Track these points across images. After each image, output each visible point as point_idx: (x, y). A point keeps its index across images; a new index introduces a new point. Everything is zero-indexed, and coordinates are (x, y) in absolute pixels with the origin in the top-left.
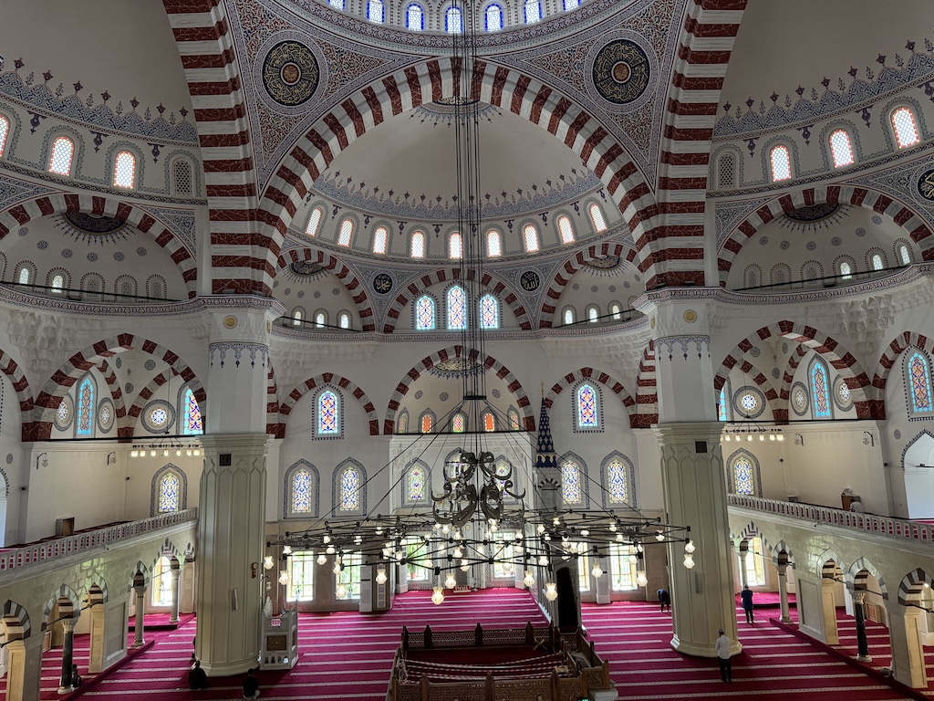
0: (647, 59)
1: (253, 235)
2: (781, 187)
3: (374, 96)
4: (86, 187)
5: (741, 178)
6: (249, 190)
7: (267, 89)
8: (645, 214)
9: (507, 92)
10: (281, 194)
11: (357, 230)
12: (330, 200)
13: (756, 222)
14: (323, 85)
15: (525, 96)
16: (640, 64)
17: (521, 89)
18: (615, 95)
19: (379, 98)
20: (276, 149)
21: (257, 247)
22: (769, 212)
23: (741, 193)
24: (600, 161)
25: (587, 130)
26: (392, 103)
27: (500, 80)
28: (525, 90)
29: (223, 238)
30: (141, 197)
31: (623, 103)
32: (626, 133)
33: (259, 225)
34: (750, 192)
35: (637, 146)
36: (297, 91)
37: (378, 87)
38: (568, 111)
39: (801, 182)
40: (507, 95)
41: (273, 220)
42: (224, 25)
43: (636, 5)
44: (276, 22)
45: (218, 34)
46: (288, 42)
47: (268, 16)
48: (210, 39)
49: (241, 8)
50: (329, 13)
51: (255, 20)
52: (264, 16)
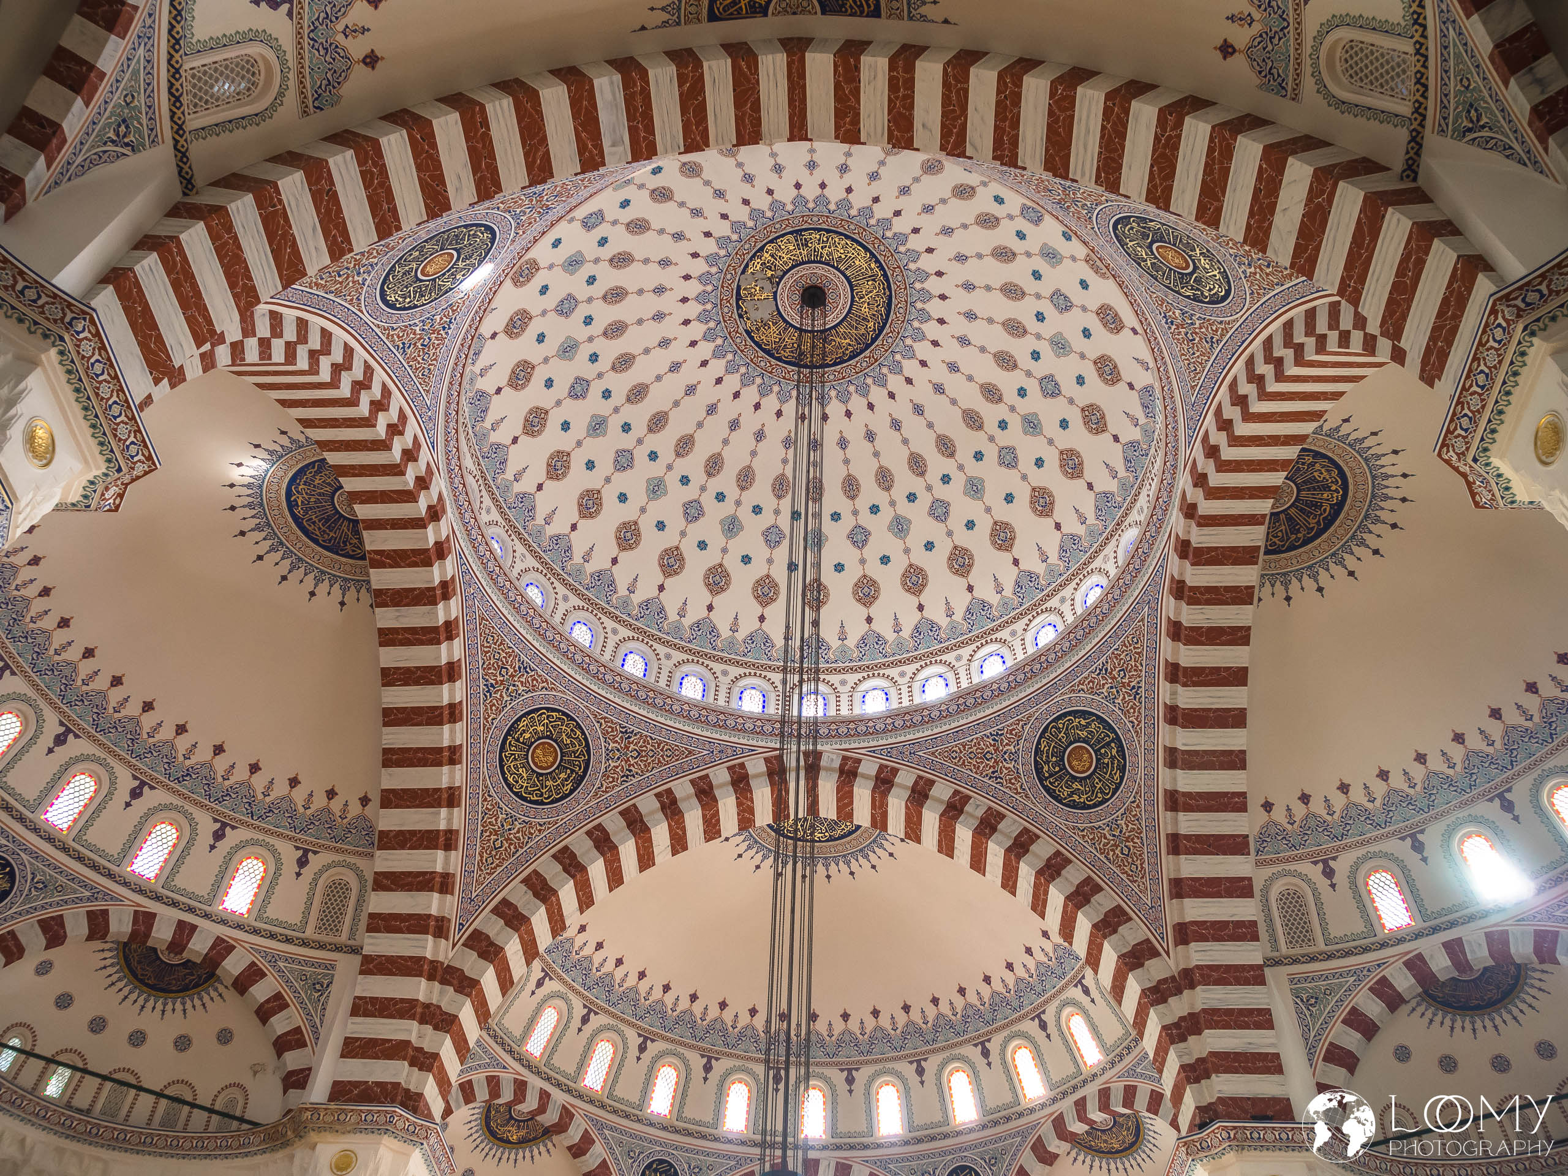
0: (1117, 734)
1: (427, 1006)
2: (1400, 941)
3: (674, 801)
4: (174, 904)
5: (1324, 929)
6: (439, 927)
7: (503, 773)
8: (1156, 994)
9: (896, 801)
10: (492, 944)
11: (621, 1066)
12: (578, 993)
13: (1373, 1008)
14: (594, 778)
15: (925, 806)
16: (1108, 744)
17: (919, 794)
18: (1076, 797)
19: (682, 805)
20: (499, 869)
21: (429, 1028)
22: (1391, 986)
23: (1330, 957)
24: (1065, 906)
25: (1036, 856)
26: (704, 816)
27: (884, 782)
28: (926, 797)
29: (373, 1005)
30: (256, 932)
31: (1090, 807)
32: (1102, 857)
33: (441, 993)
34: (1348, 953)
35: (1124, 877)
36: (549, 783)
37: (683, 789)
38: (999, 827)
39: (1435, 930)
40: (896, 806)
41: (467, 986)
42: (456, 669)
43: (1088, 658)
44: (535, 679)
45: (445, 678)
46: (548, 709)
47: (525, 668)
48: (432, 683)
49: (487, 652)
50: (618, 679)
51: (504, 671)
52: (520, 668)
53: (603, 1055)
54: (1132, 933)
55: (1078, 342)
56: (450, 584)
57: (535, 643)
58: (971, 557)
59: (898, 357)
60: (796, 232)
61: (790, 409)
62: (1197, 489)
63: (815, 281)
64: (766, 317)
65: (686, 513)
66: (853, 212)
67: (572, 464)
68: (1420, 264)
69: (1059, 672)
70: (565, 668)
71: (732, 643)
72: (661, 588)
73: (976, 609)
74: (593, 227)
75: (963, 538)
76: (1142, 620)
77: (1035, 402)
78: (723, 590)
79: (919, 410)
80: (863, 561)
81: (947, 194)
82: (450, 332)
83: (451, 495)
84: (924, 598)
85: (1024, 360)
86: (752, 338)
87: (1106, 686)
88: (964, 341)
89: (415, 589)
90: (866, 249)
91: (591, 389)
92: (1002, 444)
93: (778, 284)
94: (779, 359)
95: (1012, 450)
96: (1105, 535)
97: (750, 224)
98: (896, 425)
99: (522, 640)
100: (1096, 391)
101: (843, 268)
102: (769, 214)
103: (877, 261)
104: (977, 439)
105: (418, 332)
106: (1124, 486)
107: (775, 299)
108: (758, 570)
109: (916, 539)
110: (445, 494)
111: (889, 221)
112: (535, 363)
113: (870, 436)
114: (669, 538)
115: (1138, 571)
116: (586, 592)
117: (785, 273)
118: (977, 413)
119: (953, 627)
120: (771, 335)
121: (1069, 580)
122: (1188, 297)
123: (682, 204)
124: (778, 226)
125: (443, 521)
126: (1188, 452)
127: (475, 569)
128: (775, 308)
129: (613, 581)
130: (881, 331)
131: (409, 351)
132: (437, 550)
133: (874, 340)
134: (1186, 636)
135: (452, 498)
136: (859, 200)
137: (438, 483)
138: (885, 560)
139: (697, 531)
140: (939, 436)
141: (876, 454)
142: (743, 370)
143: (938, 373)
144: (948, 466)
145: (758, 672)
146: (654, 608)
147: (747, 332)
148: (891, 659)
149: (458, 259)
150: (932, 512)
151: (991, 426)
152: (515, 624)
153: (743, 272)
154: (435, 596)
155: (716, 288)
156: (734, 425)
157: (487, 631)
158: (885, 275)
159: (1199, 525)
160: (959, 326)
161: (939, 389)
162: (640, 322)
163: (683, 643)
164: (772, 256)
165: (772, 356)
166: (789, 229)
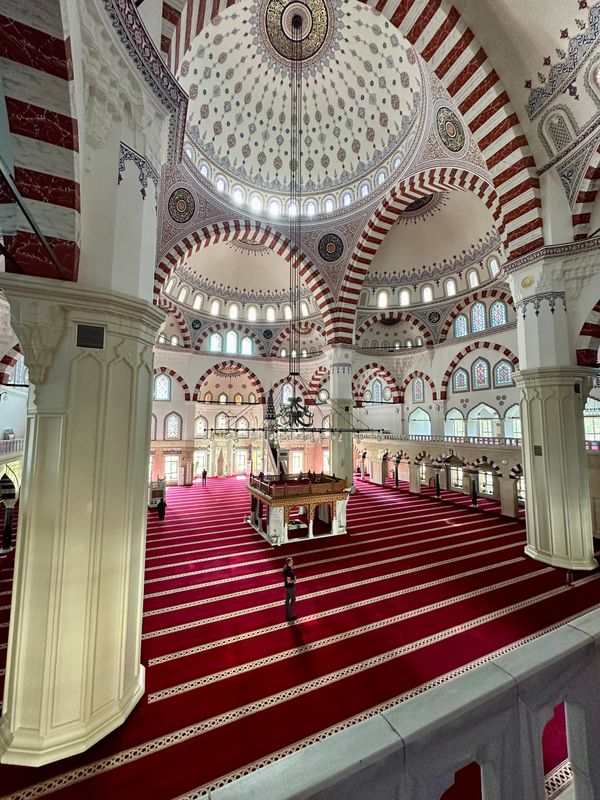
0: (343, 244)
2: (382, 310)
3: (218, 229)
5: (368, 303)
9: (279, 243)
11: (188, 296)
14: (195, 217)
15: (286, 248)
16: (340, 246)
17: (286, 244)
18: (326, 257)
19: (220, 231)
22: (376, 318)
23: (367, 309)
24: (315, 284)
25: (312, 270)
26: (225, 235)
27: (277, 237)
28: (288, 245)
31: (329, 261)
32: (328, 275)
34: (371, 309)
35: (332, 281)
36: (182, 216)
37: (221, 225)
38: (305, 259)
39: (389, 309)
43: (343, 220)
44: (181, 177)
46: (184, 189)
53: (184, 292)
54: (330, 295)
55: (379, 102)
62: (400, 190)
68: (528, 210)
70: (190, 174)
73: (310, 184)
77: (353, 116)
78: (233, 146)
79: (314, 96)
80: (279, 151)
85: (358, 97)
87: (345, 231)
88: (341, 76)
92: (337, 126)
95: (339, 130)
100: (375, 125)
104: (330, 119)
108: (245, 141)
118: (333, 108)
121: (341, 187)
126: (403, 178)
138: (286, 153)
140: (317, 111)
143: (327, 84)
144: (316, 125)
151: (336, 116)
156: (249, 71)
159: (394, 200)
161: (324, 91)
163: (219, 165)
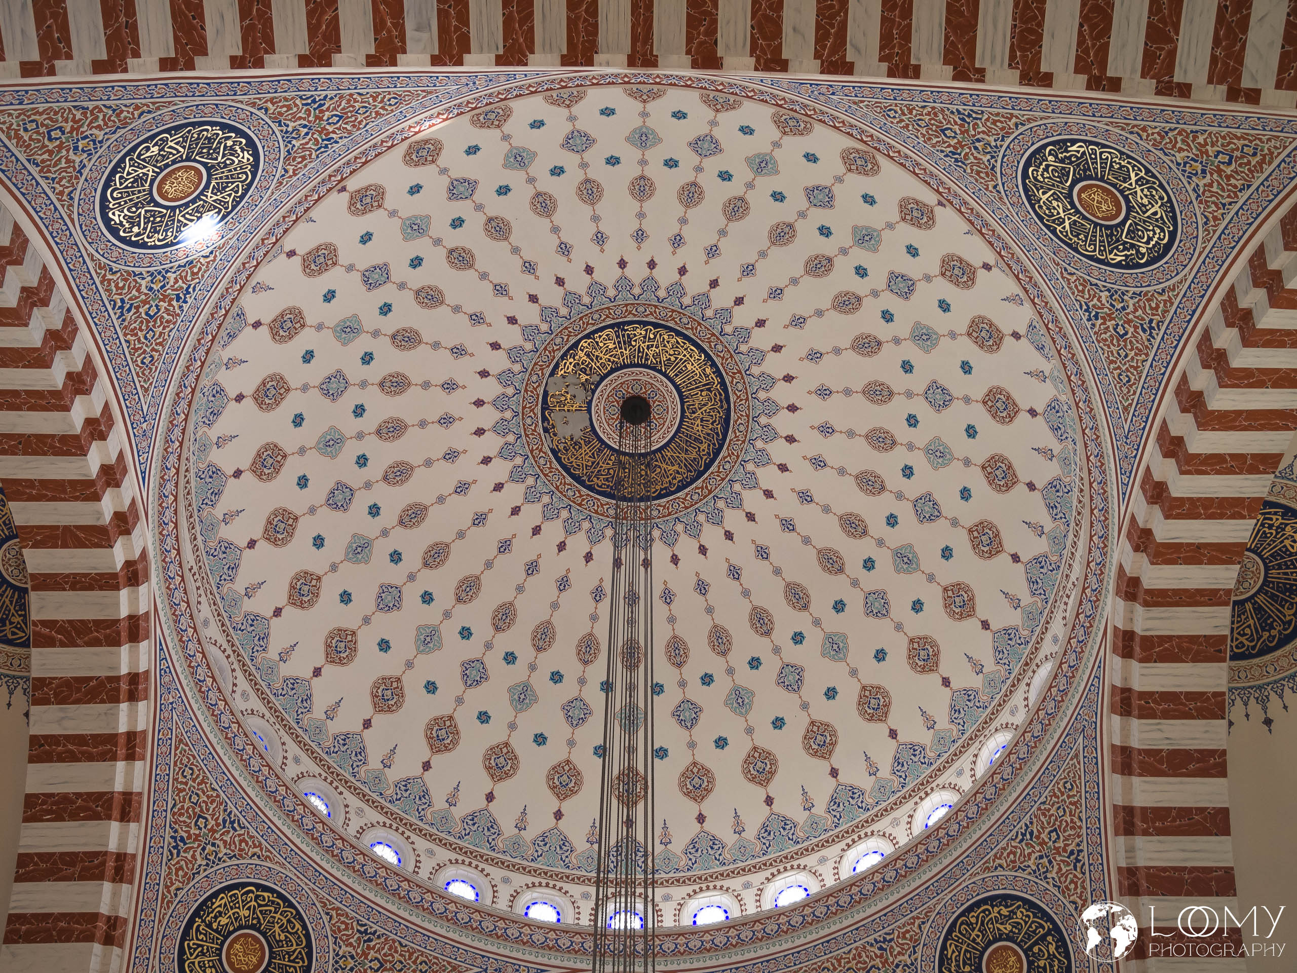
0: (1053, 921)
16: (1044, 938)
42: (135, 805)
43: (1003, 821)
44: (244, 840)
45: (116, 813)
46: (258, 886)
47: (232, 823)
48: (96, 817)
49: (181, 791)
50: (360, 858)
51: (201, 822)
52: (224, 821)
55: (960, 446)
56: (141, 680)
57: (249, 790)
58: (834, 734)
59: (737, 487)
60: (618, 325)
61: (605, 551)
62: (1139, 554)
63: (637, 390)
64: (578, 435)
65: (465, 675)
66: (687, 301)
67: (322, 592)
69: (965, 846)
70: (288, 833)
71: (516, 844)
72: (427, 766)
73: (843, 797)
74: (376, 287)
75: (823, 711)
76: (1077, 756)
77: (909, 531)
78: (508, 775)
79: (763, 553)
80: (692, 745)
81: (799, 270)
82: (185, 307)
83: (159, 558)
84: (773, 789)
85: (894, 480)
86: (558, 460)
87: (1033, 856)
88: (818, 463)
89: (91, 679)
90: (702, 350)
91: (355, 500)
92: (867, 589)
93: (594, 392)
94: (591, 488)
95: (881, 595)
96: (1009, 682)
97: (564, 311)
98: (735, 573)
99: (232, 782)
100: (986, 504)
101: (672, 374)
102: (586, 300)
103: (714, 365)
104: (838, 587)
105: (143, 289)
106: (1030, 616)
107: (589, 411)
108: (554, 752)
109: (761, 716)
110: (151, 553)
111: (729, 311)
112: (288, 451)
113: (702, 588)
114: (441, 705)
115: (1064, 693)
116: (325, 756)
117: (603, 379)
118: (836, 553)
119: (814, 824)
120: (583, 458)
121: (966, 746)
122: (1118, 265)
123: (484, 276)
124: (596, 316)
125: (143, 589)
126: (1123, 509)
127: (179, 670)
128: (588, 423)
129: (363, 749)
130: (717, 454)
131: (128, 316)
132: (130, 628)
133: (708, 466)
134: (1141, 762)
135: (160, 563)
136: (695, 284)
137: (143, 535)
138: (721, 743)
139: (478, 699)
140: (788, 585)
141: (710, 610)
142: (546, 499)
143: (788, 505)
144: (801, 621)
145: (552, 883)
146: (415, 790)
147: (552, 450)
148: (732, 867)
149: (207, 187)
150: (781, 681)
151: (854, 567)
152: (225, 759)
153: (552, 374)
154: (118, 690)
155: (518, 392)
156: (532, 568)
157: (185, 761)
158: (723, 383)
159: (1146, 604)
160: (813, 443)
161: (788, 525)
162: (423, 424)
163: (452, 839)
164: (588, 355)
165: (582, 483)
166: (609, 322)
